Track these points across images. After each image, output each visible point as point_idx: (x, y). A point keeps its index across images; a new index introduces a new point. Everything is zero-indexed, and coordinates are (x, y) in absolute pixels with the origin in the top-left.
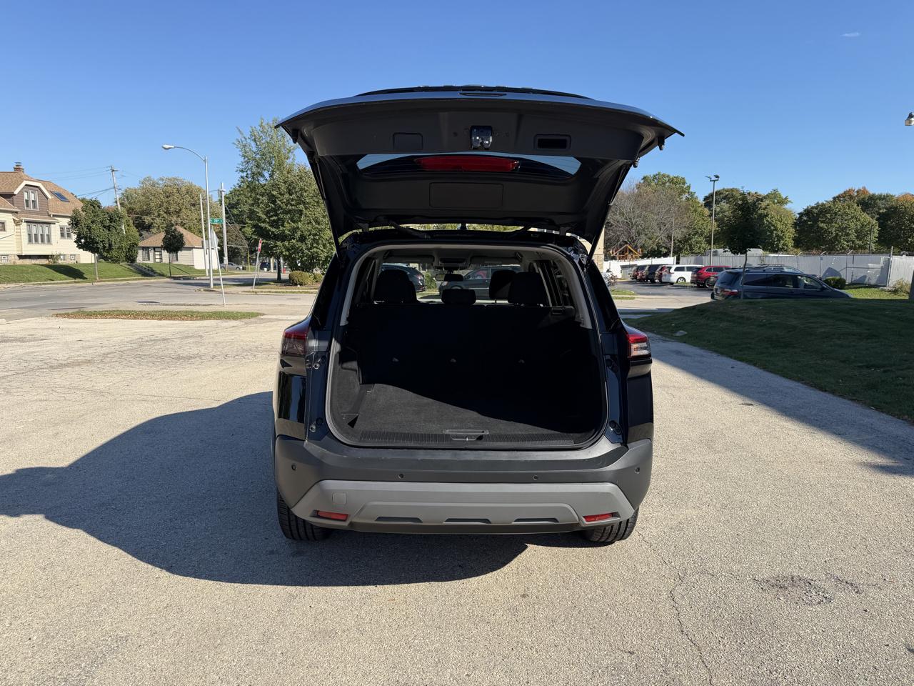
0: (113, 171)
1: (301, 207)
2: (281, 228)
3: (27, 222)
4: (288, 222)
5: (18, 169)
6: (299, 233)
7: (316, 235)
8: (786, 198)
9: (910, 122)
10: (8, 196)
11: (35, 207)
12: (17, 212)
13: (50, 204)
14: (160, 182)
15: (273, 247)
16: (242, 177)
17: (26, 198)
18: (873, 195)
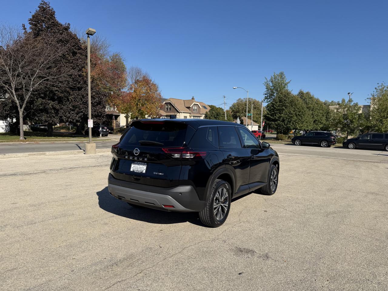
0: (224, 97)
1: (284, 108)
2: (275, 117)
3: (193, 116)
4: (277, 114)
5: (193, 99)
6: (282, 118)
7: (289, 119)
10: (189, 108)
11: (196, 111)
12: (190, 113)
13: (201, 110)
14: (244, 100)
15: (270, 124)
16: (266, 97)
17: (194, 108)
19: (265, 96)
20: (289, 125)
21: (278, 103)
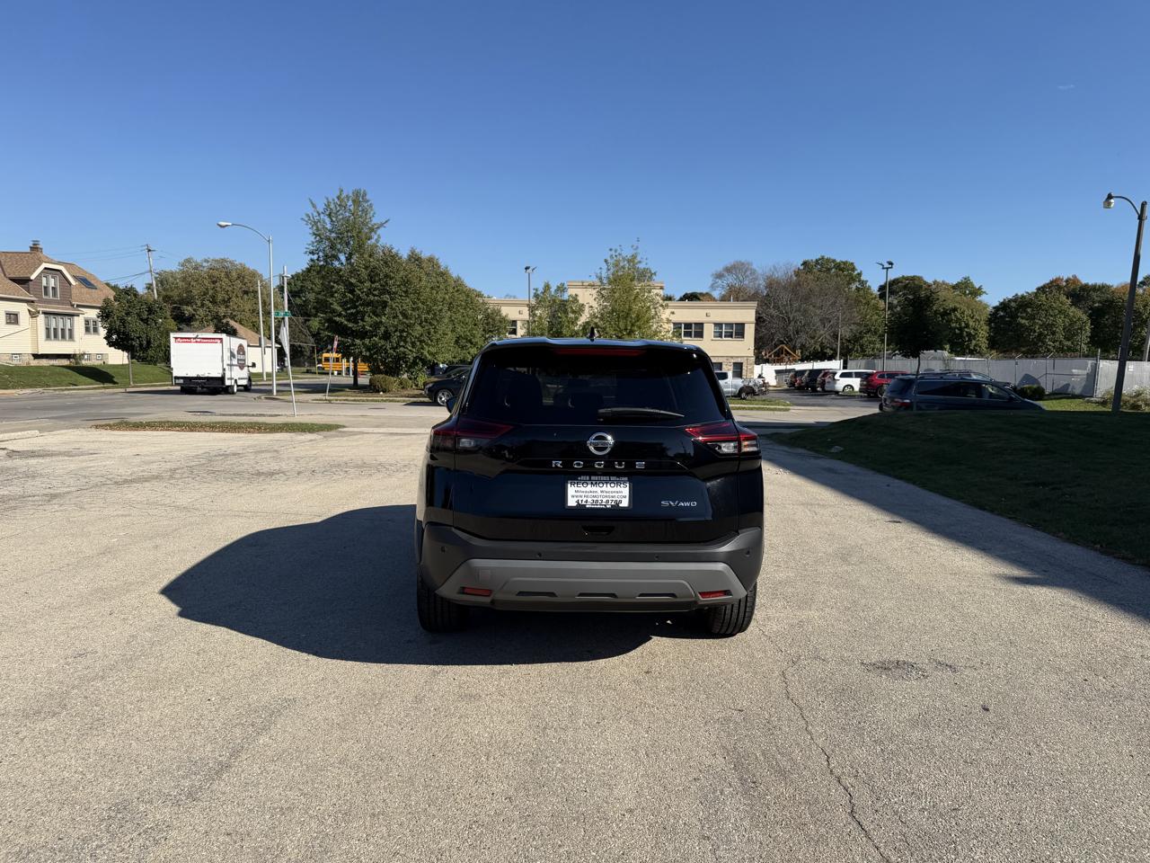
0: (149, 251)
1: (386, 297)
2: (361, 323)
3: (44, 313)
4: (369, 316)
5: (35, 248)
6: (383, 329)
7: (403, 331)
8: (980, 288)
9: (1110, 203)
10: (23, 282)
11: (55, 295)
12: (33, 302)
13: (74, 291)
14: (205, 264)
15: (350, 345)
16: (312, 260)
17: (44, 283)
18: (1086, 285)
19: (311, 256)
20: (402, 349)
21: (367, 284)
